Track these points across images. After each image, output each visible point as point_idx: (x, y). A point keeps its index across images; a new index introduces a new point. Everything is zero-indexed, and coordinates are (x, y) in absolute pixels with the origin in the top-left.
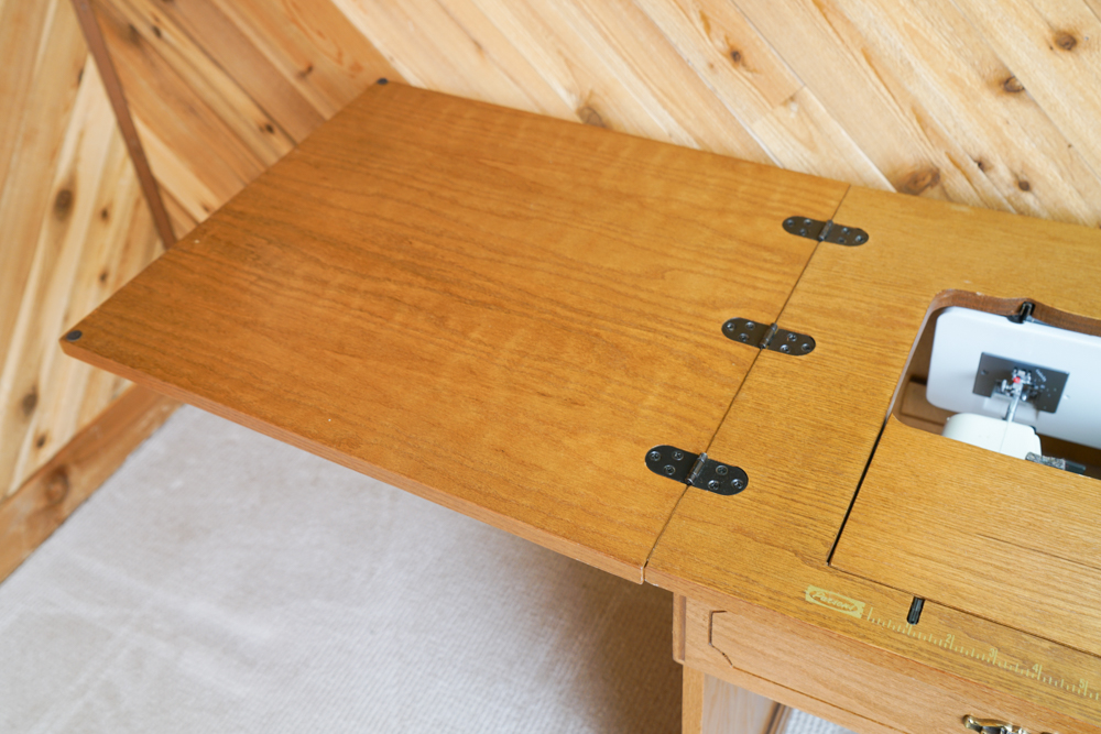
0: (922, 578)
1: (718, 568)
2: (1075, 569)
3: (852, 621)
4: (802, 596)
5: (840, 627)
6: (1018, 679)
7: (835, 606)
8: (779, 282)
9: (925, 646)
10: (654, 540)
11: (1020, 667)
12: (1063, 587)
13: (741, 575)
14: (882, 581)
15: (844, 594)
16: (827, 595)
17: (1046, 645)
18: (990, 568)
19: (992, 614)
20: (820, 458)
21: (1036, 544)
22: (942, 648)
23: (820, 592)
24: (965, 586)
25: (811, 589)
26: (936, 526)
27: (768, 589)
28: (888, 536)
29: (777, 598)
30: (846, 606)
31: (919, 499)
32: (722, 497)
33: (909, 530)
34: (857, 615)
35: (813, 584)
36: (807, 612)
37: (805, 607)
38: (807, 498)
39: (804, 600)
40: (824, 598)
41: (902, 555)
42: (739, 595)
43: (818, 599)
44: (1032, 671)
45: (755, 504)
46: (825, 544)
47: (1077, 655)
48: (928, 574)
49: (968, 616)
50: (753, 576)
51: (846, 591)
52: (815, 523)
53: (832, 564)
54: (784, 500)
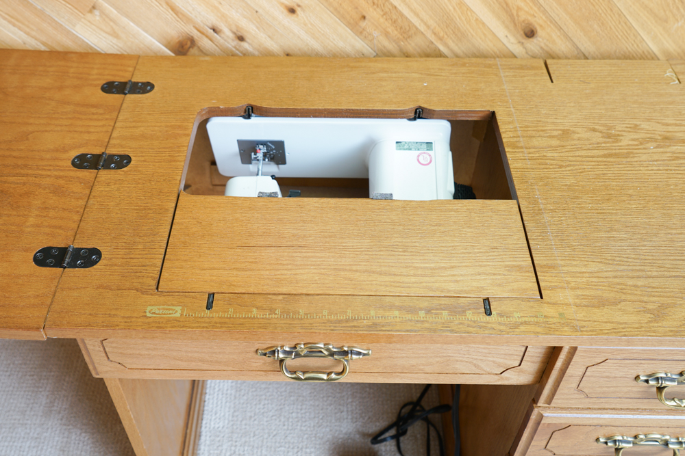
0: (211, 282)
1: (90, 314)
2: (290, 251)
3: (176, 320)
4: (144, 314)
5: (169, 325)
6: (269, 321)
7: (165, 314)
8: (104, 126)
9: (218, 320)
10: (47, 309)
11: (269, 315)
12: (285, 262)
13: (105, 314)
14: (189, 291)
15: (169, 305)
16: (159, 309)
17: (281, 297)
18: (247, 264)
19: (251, 290)
20: (144, 228)
21: (268, 243)
22: (227, 318)
23: (155, 309)
24: (235, 278)
25: (149, 308)
26: (215, 249)
27: (123, 317)
28: (189, 263)
29: (129, 321)
30: (171, 312)
31: (203, 236)
32: (87, 269)
33: (200, 256)
34: (178, 315)
35: (150, 305)
36: (149, 323)
37: (147, 320)
38: (139, 254)
39: (146, 316)
40: (157, 312)
41: (198, 272)
42: (106, 326)
43: (154, 313)
44: (276, 314)
45: (108, 268)
46: (154, 279)
47: (297, 298)
48: (214, 278)
49: (239, 295)
50: (113, 312)
51: (169, 303)
52: (145, 268)
53: (159, 290)
54: (125, 260)
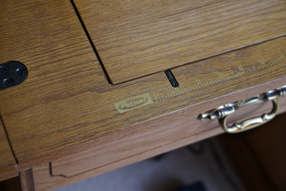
0: (159, 59)
1: (59, 131)
2: (211, 9)
3: (151, 107)
4: (116, 112)
5: (149, 115)
6: (239, 80)
7: (137, 105)
9: (192, 94)
10: (6, 142)
11: (235, 73)
12: (215, 21)
13: (76, 126)
14: (144, 74)
15: (135, 95)
16: (128, 102)
17: (233, 54)
18: (181, 32)
19: (203, 55)
20: (50, 25)
21: (186, 7)
22: (199, 89)
23: (123, 103)
24: (179, 49)
25: (117, 105)
26: (140, 27)
27: (97, 122)
28: (124, 48)
29: (106, 124)
30: (141, 101)
31: (119, 17)
32: (20, 86)
33: (130, 38)
34: (150, 102)
35: (115, 101)
36: (127, 119)
37: (124, 117)
38: (66, 54)
39: (119, 114)
40: (128, 105)
41: (139, 53)
42: (86, 137)
43: (125, 108)
44: (240, 71)
45: (42, 77)
47: (248, 50)
48: (160, 55)
49: (194, 64)
50: (83, 121)
51: (134, 93)
52: (83, 66)
53: (114, 83)
54: (55, 64)
